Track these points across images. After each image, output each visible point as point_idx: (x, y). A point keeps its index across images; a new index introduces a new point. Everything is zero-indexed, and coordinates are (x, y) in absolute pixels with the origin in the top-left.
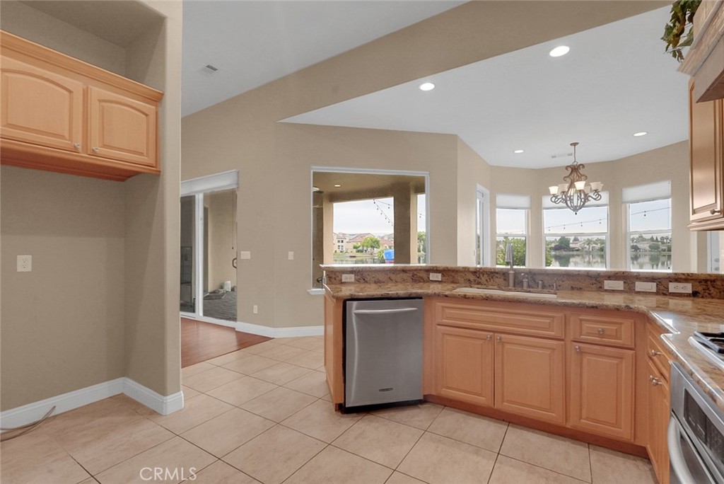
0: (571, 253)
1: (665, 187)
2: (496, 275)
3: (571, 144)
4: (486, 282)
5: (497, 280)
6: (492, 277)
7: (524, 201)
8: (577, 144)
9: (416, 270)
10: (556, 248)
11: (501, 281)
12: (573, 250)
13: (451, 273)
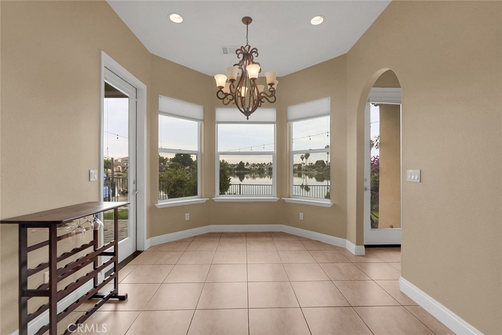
0: (245, 171)
1: (324, 104)
7: (197, 110)
10: (237, 169)
12: (246, 169)
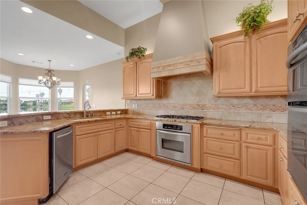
2: (77, 114)
3: (48, 60)
4: (73, 117)
5: (77, 116)
6: (76, 115)
8: (51, 61)
9: (38, 115)
11: (79, 116)
13: (56, 115)
